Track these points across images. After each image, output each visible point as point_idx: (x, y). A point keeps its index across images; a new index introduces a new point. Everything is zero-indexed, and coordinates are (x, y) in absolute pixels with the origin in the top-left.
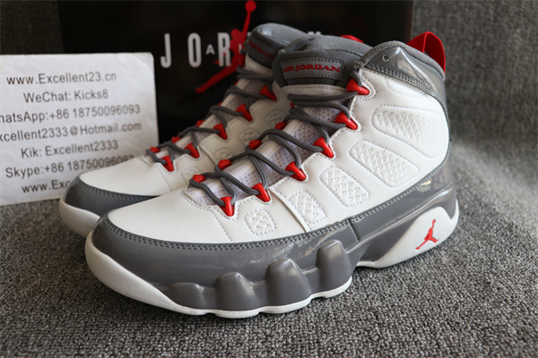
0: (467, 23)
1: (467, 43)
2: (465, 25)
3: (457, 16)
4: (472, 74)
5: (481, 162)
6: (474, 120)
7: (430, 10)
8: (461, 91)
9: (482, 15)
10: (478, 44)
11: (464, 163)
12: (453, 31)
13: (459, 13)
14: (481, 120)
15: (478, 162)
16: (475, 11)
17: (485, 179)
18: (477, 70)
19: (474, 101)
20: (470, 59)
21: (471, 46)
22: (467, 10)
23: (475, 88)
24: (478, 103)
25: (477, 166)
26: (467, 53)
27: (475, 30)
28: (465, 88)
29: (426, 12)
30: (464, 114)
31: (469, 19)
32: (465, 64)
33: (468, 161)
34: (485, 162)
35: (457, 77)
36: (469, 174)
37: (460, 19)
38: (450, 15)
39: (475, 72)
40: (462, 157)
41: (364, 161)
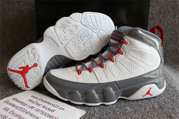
0: (169, 26)
1: (168, 32)
2: (168, 26)
3: (165, 23)
4: (170, 42)
5: (173, 72)
6: (171, 58)
7: (156, 21)
8: (166, 48)
9: (174, 23)
10: (172, 32)
11: (166, 72)
12: (164, 28)
13: (166, 22)
14: (173, 58)
15: (171, 72)
16: (171, 21)
17: (173, 78)
18: (172, 41)
19: (171, 51)
20: (170, 37)
21: (170, 33)
22: (168, 21)
23: (171, 47)
24: (172, 52)
25: (171, 74)
26: (169, 35)
27: (171, 28)
28: (167, 47)
29: (154, 21)
30: (167, 56)
31: (169, 24)
32: (168, 39)
33: (168, 72)
34: (174, 72)
35: (165, 43)
36: (168, 76)
37: (166, 24)
38: (163, 23)
39: (171, 42)
40: (166, 70)
41: (124, 64)
